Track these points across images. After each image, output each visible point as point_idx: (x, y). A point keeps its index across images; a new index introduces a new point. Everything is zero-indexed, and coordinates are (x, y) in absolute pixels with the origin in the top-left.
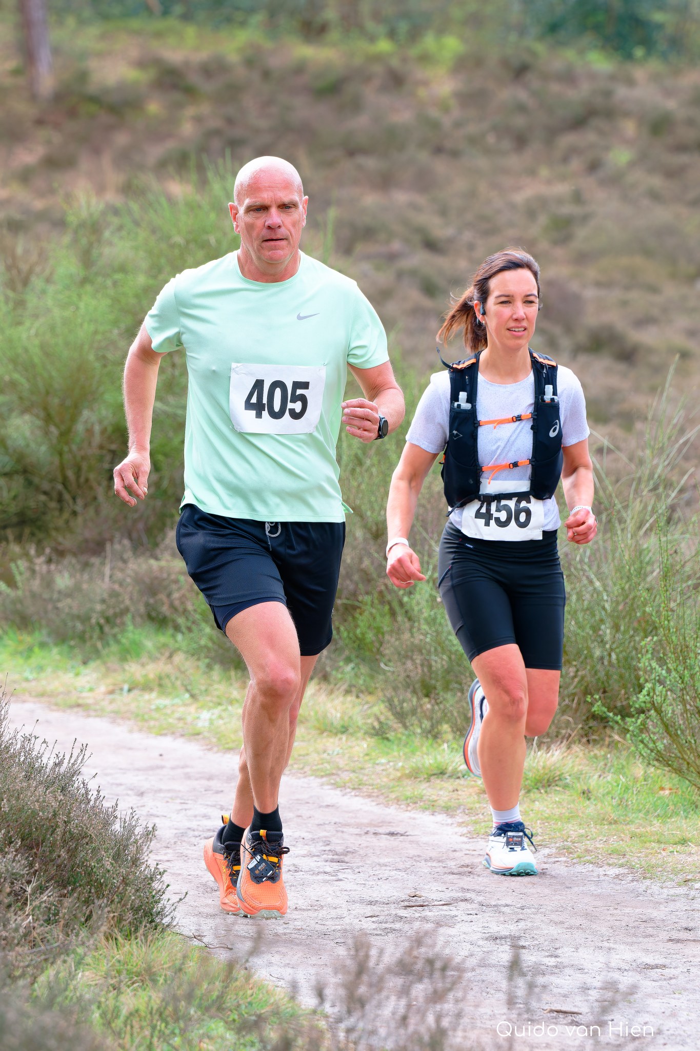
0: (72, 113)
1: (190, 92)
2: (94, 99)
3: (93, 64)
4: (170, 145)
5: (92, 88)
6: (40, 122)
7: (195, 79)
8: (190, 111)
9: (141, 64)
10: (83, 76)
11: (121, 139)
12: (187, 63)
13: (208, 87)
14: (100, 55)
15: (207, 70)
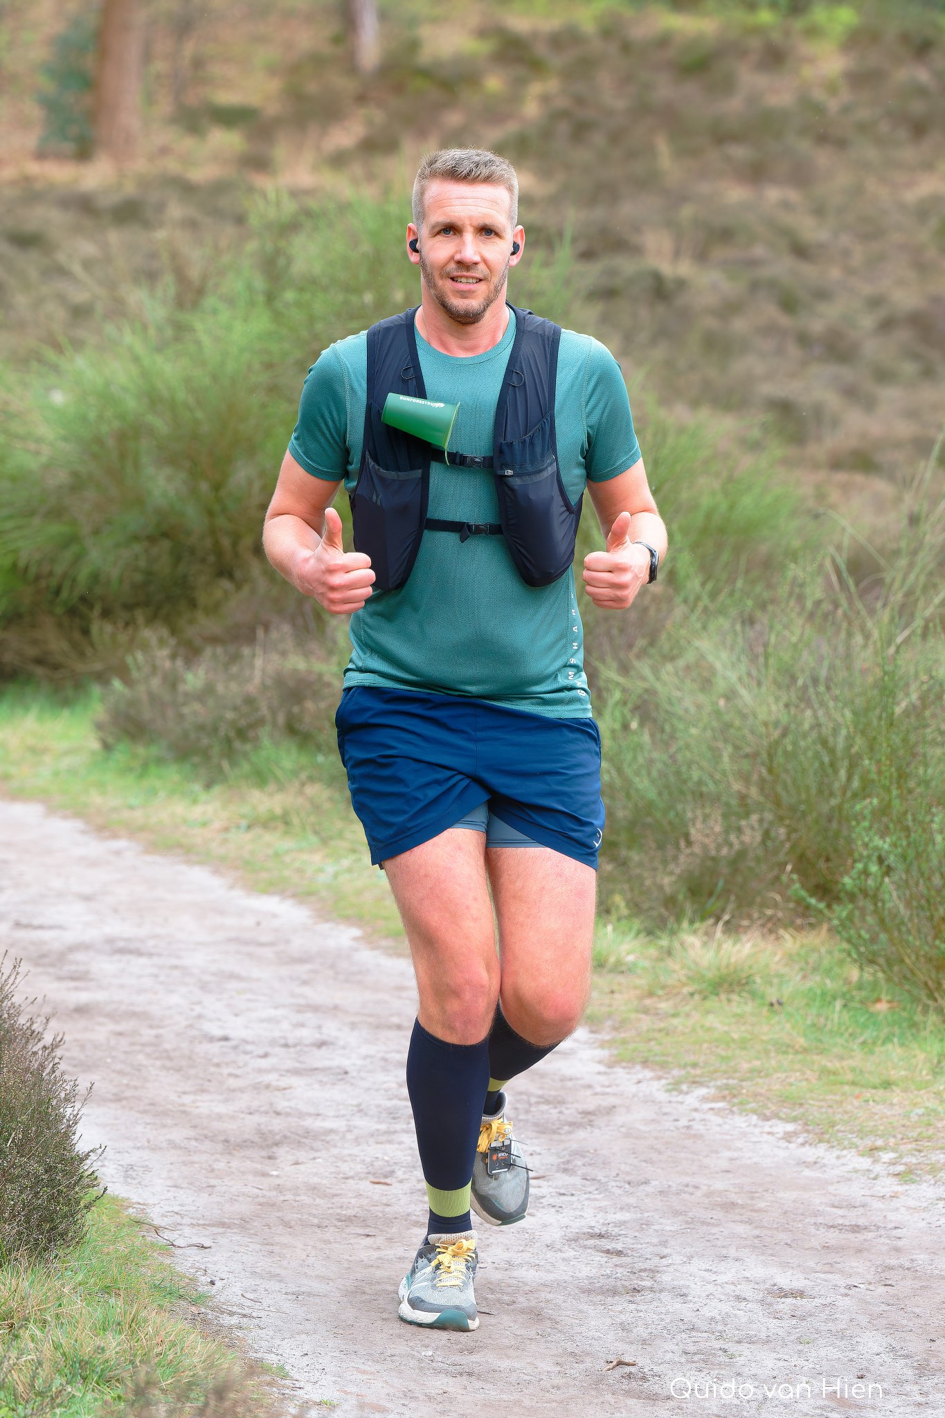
0: (399, 89)
1: (535, 65)
2: (425, 73)
3: (425, 32)
4: (511, 127)
5: (425, 56)
6: (360, 98)
7: (541, 50)
8: (536, 89)
9: (482, 33)
10: (414, 46)
11: (453, 118)
12: (535, 35)
13: (557, 61)
14: (435, 21)
15: (558, 41)
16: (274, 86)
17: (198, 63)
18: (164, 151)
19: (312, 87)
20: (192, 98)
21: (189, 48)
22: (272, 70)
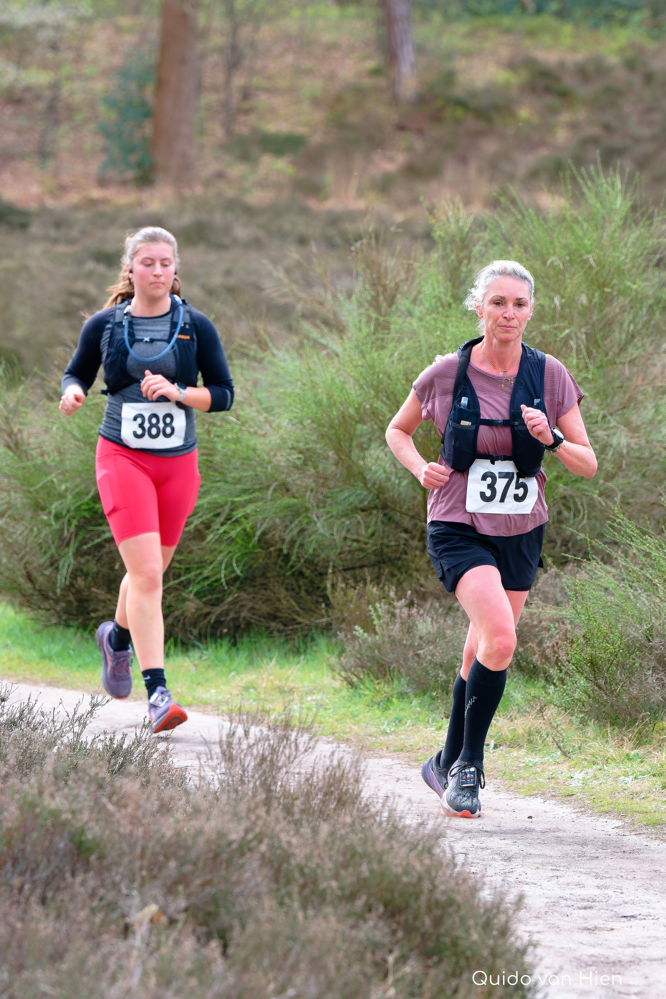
0: (437, 118)
1: (565, 95)
2: (460, 103)
3: (460, 64)
4: (543, 152)
5: (458, 91)
6: (401, 128)
7: (569, 82)
8: (565, 117)
9: (512, 66)
10: (449, 77)
11: (490, 146)
12: (562, 65)
13: (584, 91)
14: (468, 55)
15: (584, 73)
16: (318, 116)
17: (246, 94)
18: (220, 175)
19: (354, 118)
20: (242, 128)
21: (239, 81)
22: (316, 102)
